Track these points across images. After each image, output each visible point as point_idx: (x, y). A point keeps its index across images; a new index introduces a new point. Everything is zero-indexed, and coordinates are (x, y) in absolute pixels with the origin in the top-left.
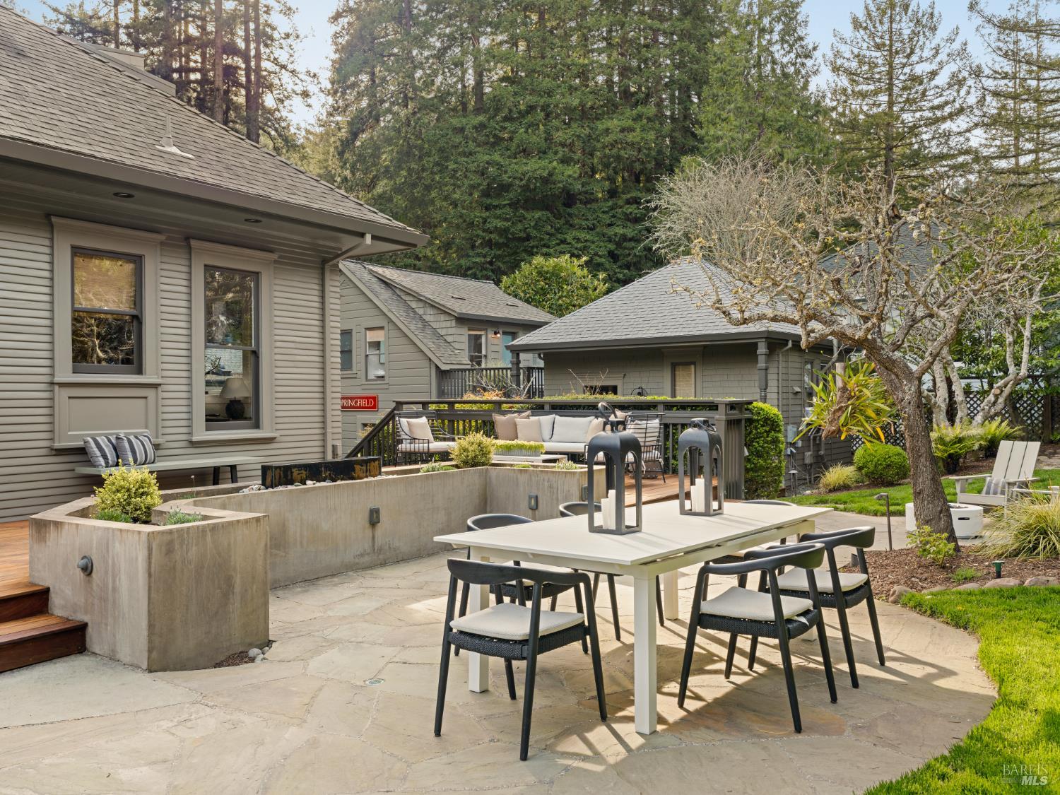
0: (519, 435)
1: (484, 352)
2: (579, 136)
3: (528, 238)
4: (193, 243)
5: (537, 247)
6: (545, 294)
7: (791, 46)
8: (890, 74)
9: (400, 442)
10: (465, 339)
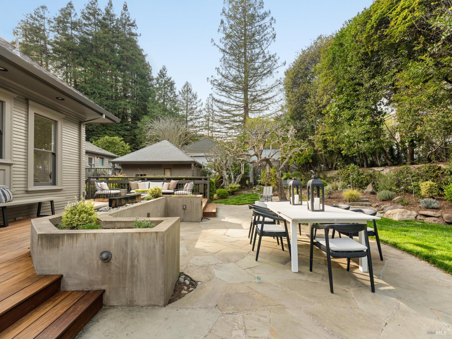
0: (139, 188)
1: (93, 163)
2: (111, 104)
3: (94, 131)
4: (30, 102)
5: (96, 134)
6: (109, 147)
7: (172, 94)
8: (187, 106)
9: (97, 191)
10: (88, 159)
